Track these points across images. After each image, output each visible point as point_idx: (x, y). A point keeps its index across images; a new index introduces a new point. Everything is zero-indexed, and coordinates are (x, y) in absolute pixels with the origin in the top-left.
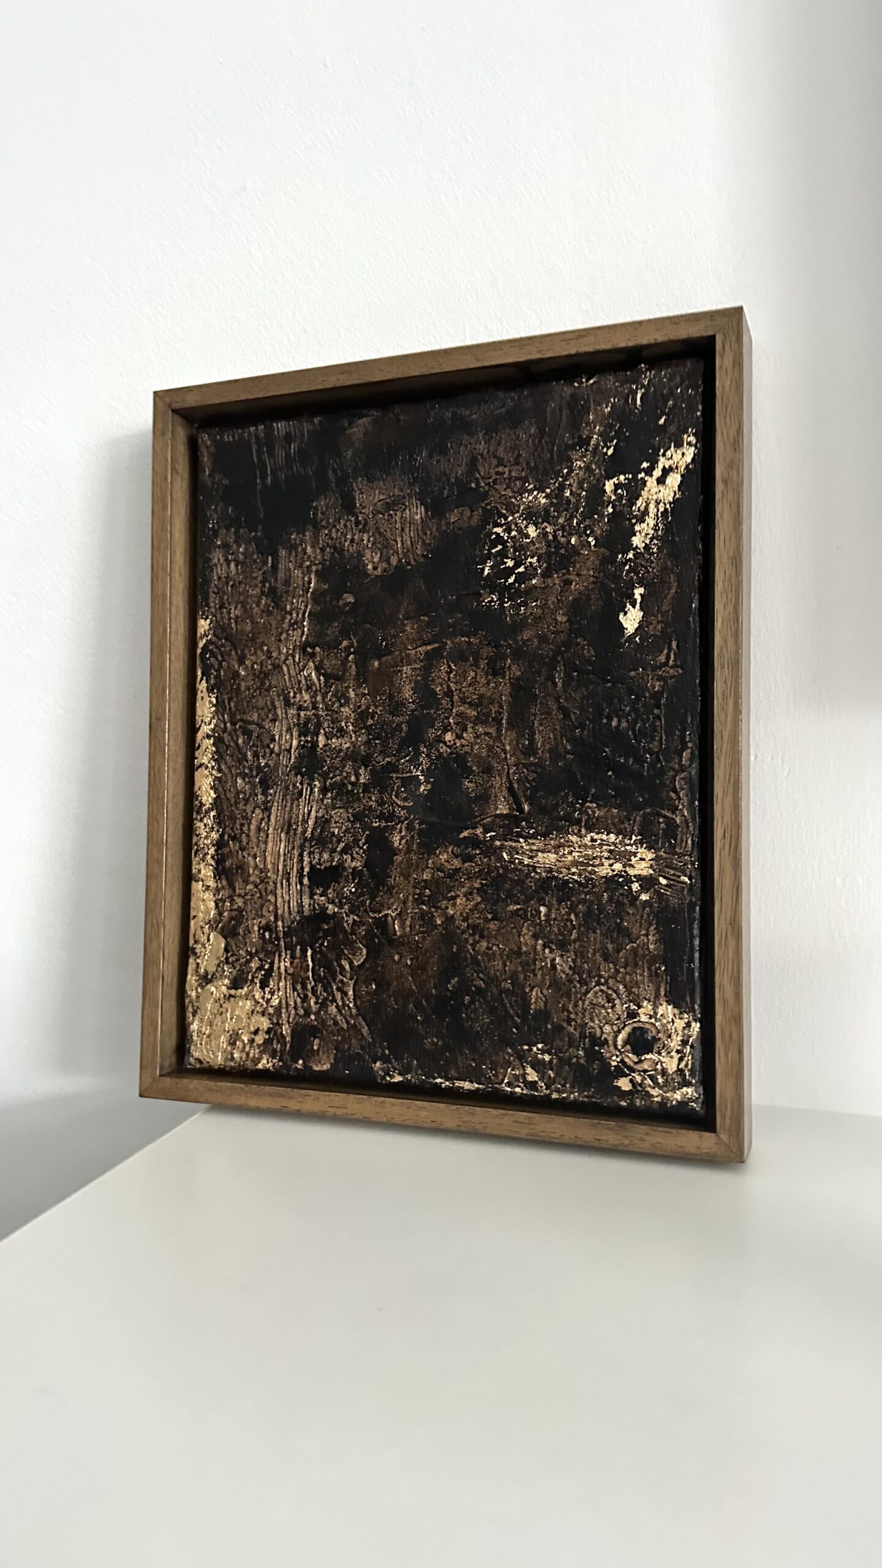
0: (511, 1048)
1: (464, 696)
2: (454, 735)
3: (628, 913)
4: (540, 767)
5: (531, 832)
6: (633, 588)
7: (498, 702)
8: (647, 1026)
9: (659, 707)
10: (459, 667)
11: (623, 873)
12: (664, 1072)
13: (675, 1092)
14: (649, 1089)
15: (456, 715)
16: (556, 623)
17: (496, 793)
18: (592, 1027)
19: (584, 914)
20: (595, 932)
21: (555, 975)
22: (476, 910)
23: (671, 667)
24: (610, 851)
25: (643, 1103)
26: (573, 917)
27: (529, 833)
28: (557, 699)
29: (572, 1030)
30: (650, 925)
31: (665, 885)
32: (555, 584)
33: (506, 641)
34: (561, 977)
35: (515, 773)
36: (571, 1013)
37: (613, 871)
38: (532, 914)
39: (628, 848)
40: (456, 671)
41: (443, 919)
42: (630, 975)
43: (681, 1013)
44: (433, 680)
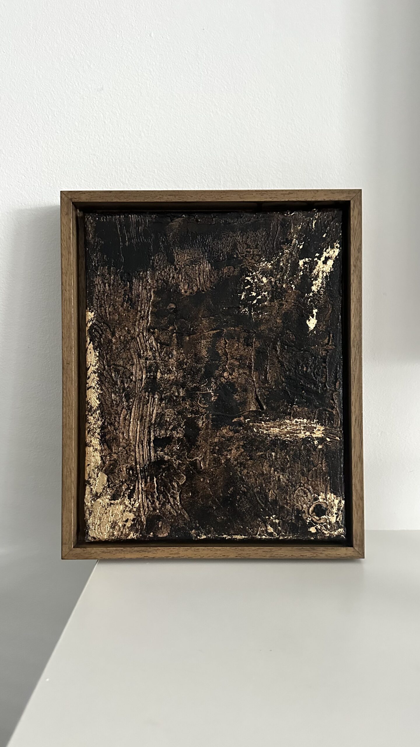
0: (260, 518)
1: (233, 355)
2: (228, 373)
3: (313, 454)
4: (271, 388)
5: (267, 419)
6: (312, 309)
7: (250, 358)
8: (322, 503)
9: (325, 362)
10: (230, 341)
11: (310, 436)
12: (330, 523)
13: (335, 531)
14: (324, 531)
15: (229, 364)
16: (277, 323)
17: (250, 401)
18: (298, 506)
19: (293, 455)
20: (298, 463)
21: (280, 483)
22: (241, 455)
23: (330, 345)
24: (304, 427)
25: (321, 537)
26: (287, 457)
27: (266, 419)
28: (278, 358)
29: (288, 508)
30: (323, 459)
31: (329, 441)
32: (276, 305)
33: (253, 330)
34: (283, 484)
35: (259, 391)
36: (288, 500)
37: (306, 435)
38: (268, 456)
39: (313, 425)
40: (229, 343)
41: (225, 460)
42: (314, 482)
43: (337, 497)
44: (217, 347)
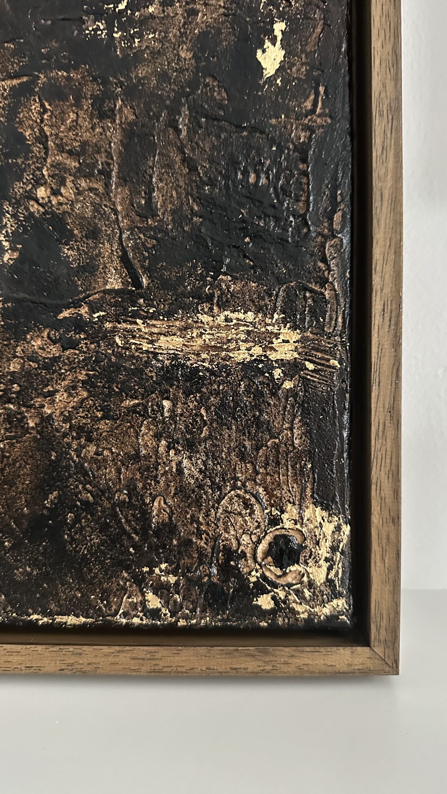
0: (126, 572)
1: (62, 144)
2: (49, 190)
3: (269, 404)
4: (161, 231)
5: (151, 311)
6: (273, 21)
7: (106, 151)
8: (291, 533)
9: (304, 160)
10: (56, 106)
11: (263, 358)
12: (311, 584)
13: (324, 606)
14: (294, 605)
15: (52, 166)
16: (179, 60)
17: (104, 263)
18: (227, 540)
19: (216, 407)
20: (230, 428)
21: (181, 481)
22: (80, 407)
23: (319, 116)
24: (248, 333)
25: (286, 621)
26: (203, 411)
27: (148, 312)
28: (181, 150)
29: (202, 544)
30: (294, 416)
31: (312, 371)
32: (177, 14)
33: (116, 78)
34: (189, 483)
35: (129, 239)
36: (201, 524)
37: (251, 356)
38: (153, 410)
39: (269, 328)
40: (52, 112)
41: (37, 420)
42: (271, 475)
43: (330, 515)
44: (21, 123)
